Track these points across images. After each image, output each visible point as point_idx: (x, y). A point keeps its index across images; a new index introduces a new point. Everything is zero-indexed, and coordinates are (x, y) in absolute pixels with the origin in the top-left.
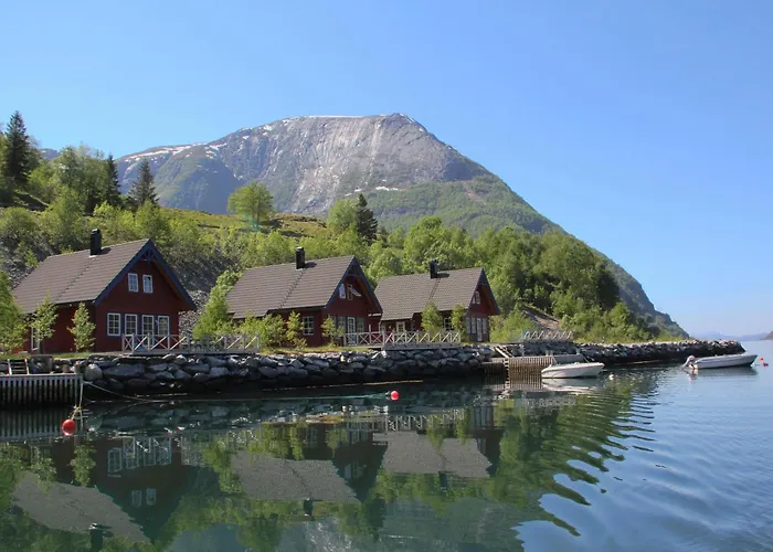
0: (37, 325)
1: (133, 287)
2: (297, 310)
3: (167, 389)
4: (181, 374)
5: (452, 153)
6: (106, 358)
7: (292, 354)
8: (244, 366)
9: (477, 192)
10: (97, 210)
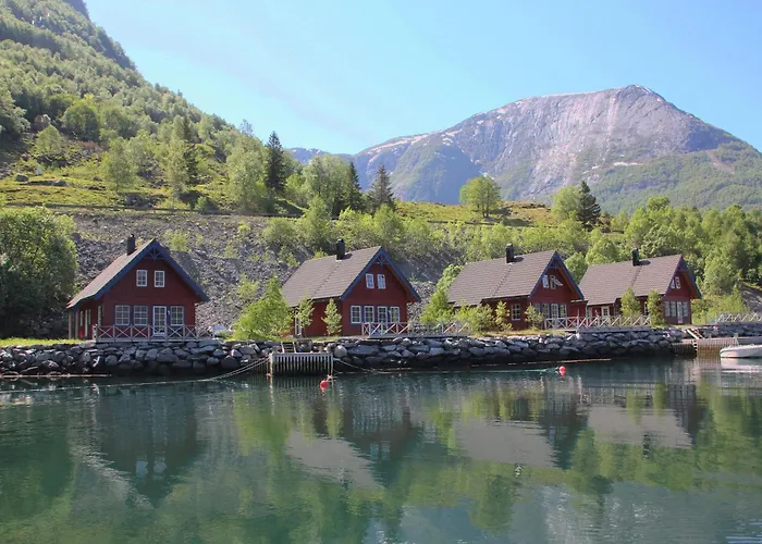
0: (299, 316)
1: (370, 285)
2: (503, 299)
3: (395, 365)
4: (407, 353)
5: (694, 122)
6: (350, 341)
7: (497, 336)
8: (456, 347)
9: (723, 160)
10: (343, 215)
